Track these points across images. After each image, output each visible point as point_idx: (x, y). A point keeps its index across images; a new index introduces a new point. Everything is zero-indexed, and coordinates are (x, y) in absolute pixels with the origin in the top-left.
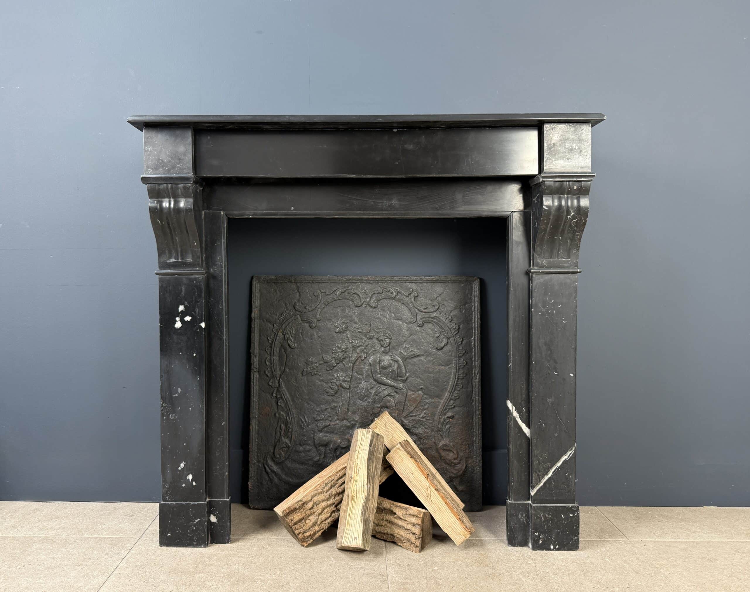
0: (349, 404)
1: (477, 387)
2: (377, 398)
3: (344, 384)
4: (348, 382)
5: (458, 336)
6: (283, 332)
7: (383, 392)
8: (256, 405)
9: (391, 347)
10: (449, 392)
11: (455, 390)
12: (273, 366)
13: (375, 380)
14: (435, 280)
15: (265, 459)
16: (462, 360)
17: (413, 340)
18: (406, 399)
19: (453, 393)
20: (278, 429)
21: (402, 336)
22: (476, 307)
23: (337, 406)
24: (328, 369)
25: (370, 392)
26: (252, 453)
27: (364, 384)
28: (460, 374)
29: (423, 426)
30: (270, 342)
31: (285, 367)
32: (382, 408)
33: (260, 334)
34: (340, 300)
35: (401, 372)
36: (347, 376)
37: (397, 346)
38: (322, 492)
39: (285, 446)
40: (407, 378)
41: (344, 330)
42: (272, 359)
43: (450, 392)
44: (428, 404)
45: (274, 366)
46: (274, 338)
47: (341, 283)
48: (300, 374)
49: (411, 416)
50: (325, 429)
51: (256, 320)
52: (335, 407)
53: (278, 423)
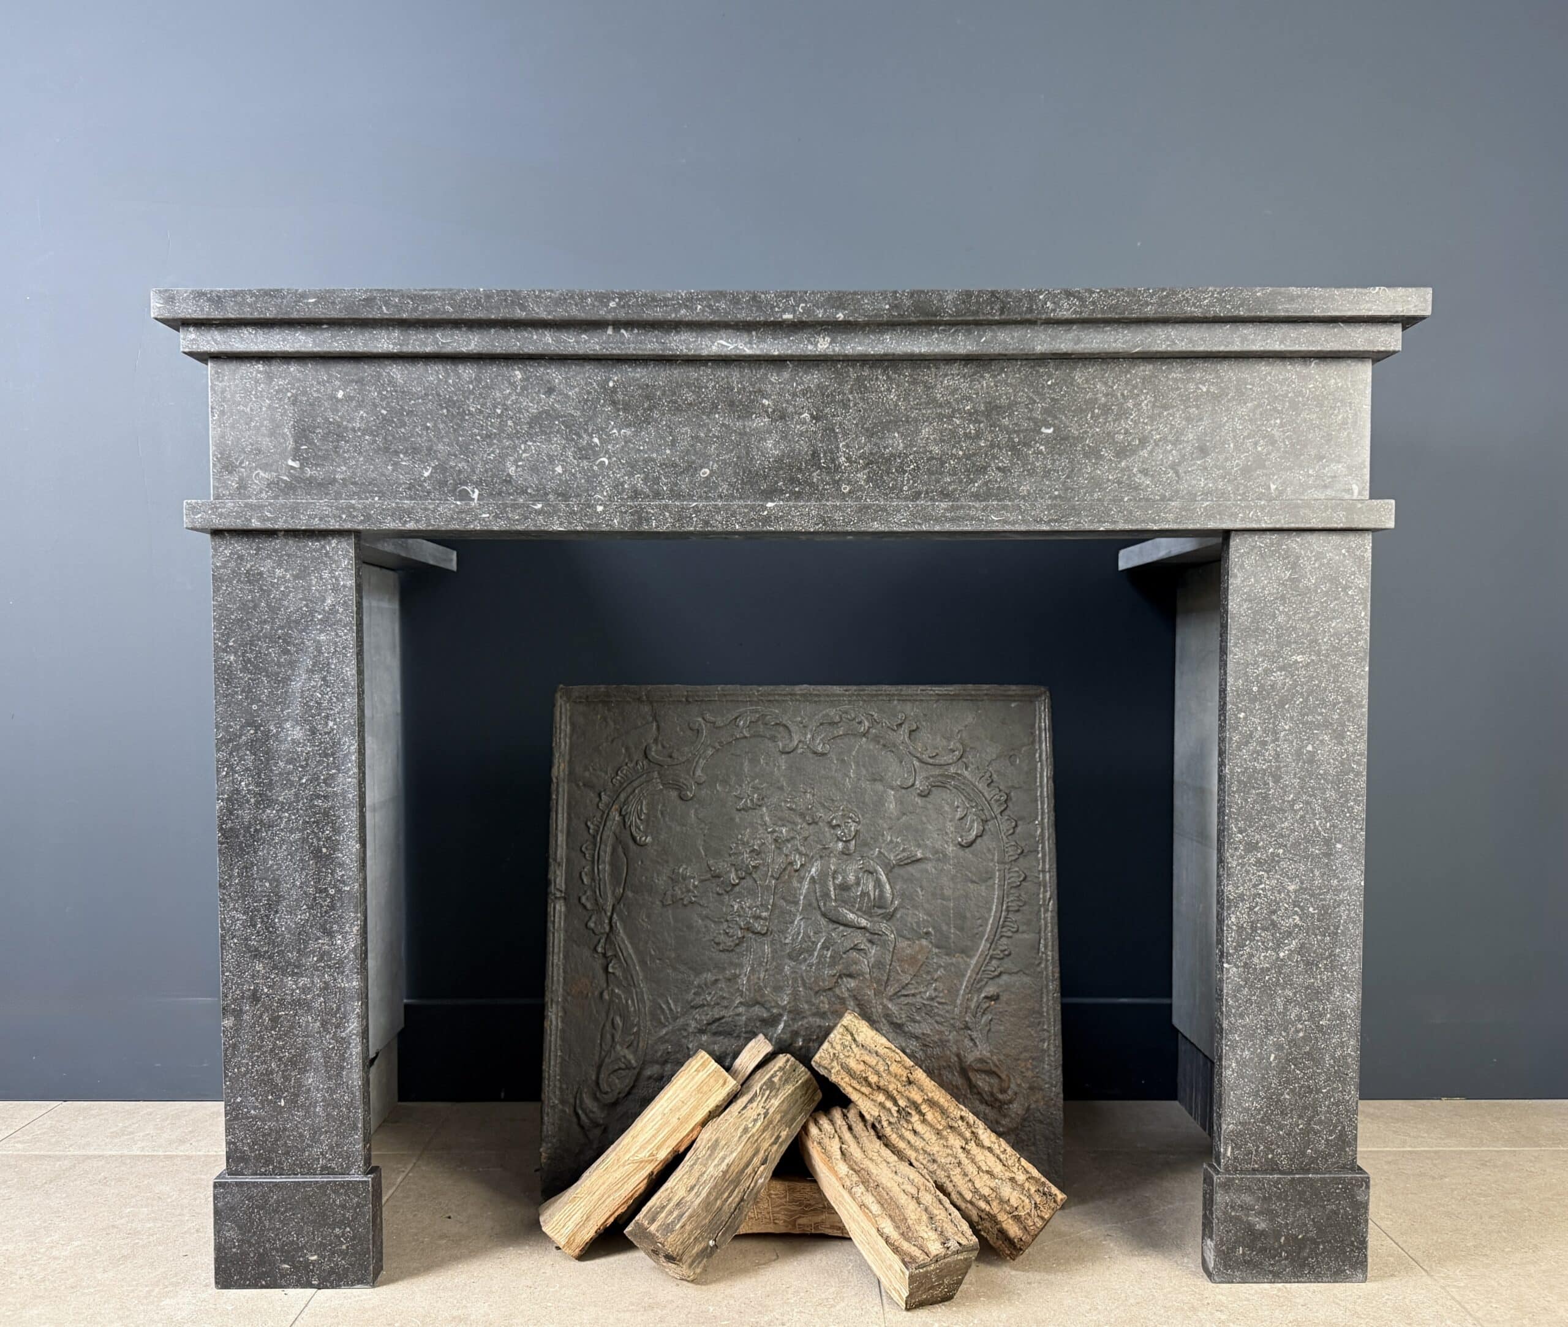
0: (767, 969)
1: (1049, 928)
2: (829, 953)
3: (757, 925)
4: (764, 919)
5: (1007, 817)
6: (621, 809)
7: (843, 941)
8: (558, 974)
9: (859, 841)
10: (987, 940)
11: (1001, 936)
12: (598, 886)
13: (824, 915)
14: (954, 695)
15: (578, 1095)
16: (1015, 869)
17: (908, 827)
18: (893, 957)
19: (997, 942)
20: (608, 1026)
21: (884, 817)
22: (1044, 752)
23: (741, 974)
24: (720, 892)
25: (813, 942)
26: (549, 1082)
27: (799, 925)
28: (1013, 900)
29: (931, 1017)
30: (591, 831)
31: (624, 889)
32: (840, 977)
34: (745, 737)
35: (882, 897)
36: (762, 905)
37: (872, 838)
39: (623, 1066)
40: (896, 910)
41: (756, 804)
42: (596, 869)
43: (990, 941)
44: (941, 969)
45: (600, 884)
46: (600, 823)
47: (749, 701)
48: (658, 903)
49: (906, 996)
50: (714, 1026)
51: (561, 784)
52: (736, 976)
53: (607, 1013)
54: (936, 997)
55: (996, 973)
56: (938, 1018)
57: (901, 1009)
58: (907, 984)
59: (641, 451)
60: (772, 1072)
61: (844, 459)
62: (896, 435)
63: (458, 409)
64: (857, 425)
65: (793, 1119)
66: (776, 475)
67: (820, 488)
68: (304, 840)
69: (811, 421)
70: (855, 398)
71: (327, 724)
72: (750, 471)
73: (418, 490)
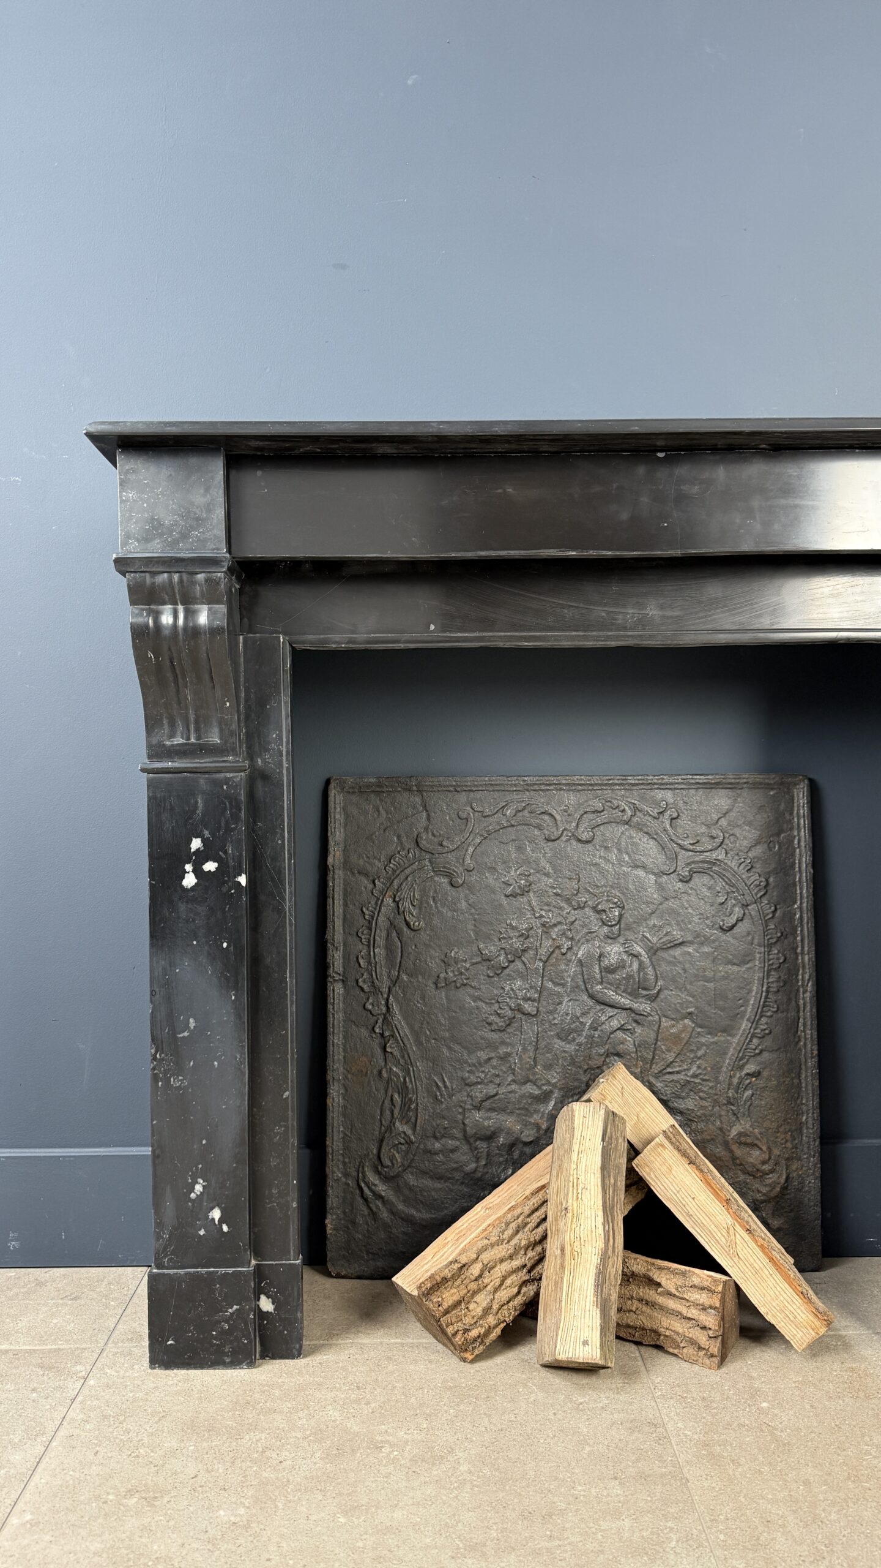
0: (537, 1048)
1: (808, 1008)
2: (597, 1034)
3: (527, 1006)
4: (534, 1000)
5: (766, 902)
6: (395, 897)
7: (610, 1022)
8: (339, 1053)
9: (622, 926)
10: (748, 1020)
11: (761, 1016)
12: (374, 969)
13: (591, 996)
14: (714, 783)
15: (361, 1169)
16: (776, 951)
17: (672, 912)
18: (657, 1036)
19: (758, 1022)
20: (387, 1102)
21: (648, 903)
22: (803, 839)
23: (512, 1053)
24: (491, 975)
25: (581, 1023)
26: (333, 1157)
27: (566, 1006)
28: (772, 982)
29: (695, 1093)
30: (367, 917)
31: (399, 972)
32: (607, 1056)
33: (345, 901)
34: (513, 826)
35: (646, 980)
36: (531, 987)
37: (635, 922)
38: (500, 1242)
39: (402, 1141)
40: (659, 992)
41: (524, 890)
42: (372, 953)
43: (752, 1021)
44: (705, 1048)
45: (376, 967)
46: (376, 909)
47: (515, 791)
48: (431, 985)
49: (670, 1073)
50: (487, 1104)
51: (337, 871)
52: (507, 1055)
53: (386, 1091)
54: (700, 1074)
55: (757, 1051)
56: (701, 1094)
58: (671, 1062)
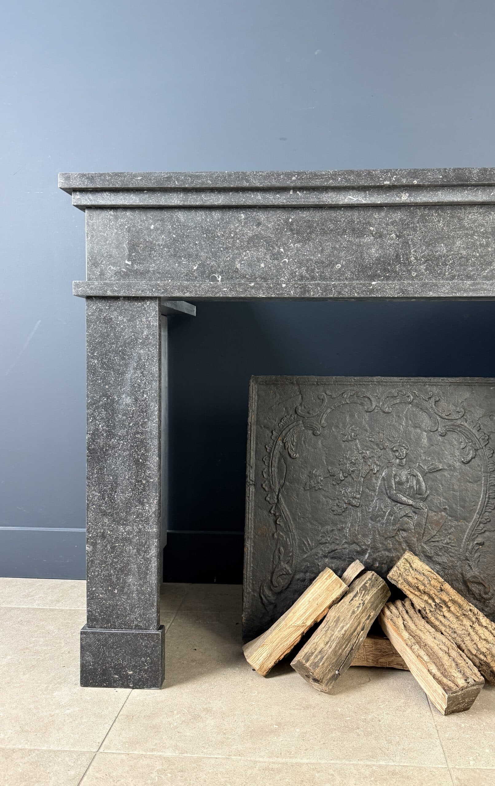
0: (359, 525)
2: (392, 518)
3: (354, 502)
4: (358, 499)
5: (490, 449)
6: (283, 440)
7: (400, 512)
8: (251, 523)
9: (408, 459)
11: (486, 511)
13: (389, 498)
14: (460, 383)
15: (262, 587)
16: (494, 476)
17: (435, 452)
18: (427, 521)
19: (483, 515)
20: (277, 552)
21: (422, 447)
23: (345, 527)
24: (335, 484)
25: (384, 512)
26: (247, 579)
27: (376, 502)
28: (491, 493)
29: (447, 553)
30: (268, 450)
31: (284, 481)
32: (398, 530)
33: (257, 442)
34: (348, 404)
35: (421, 489)
36: (357, 491)
37: (415, 458)
39: (285, 573)
40: (428, 495)
41: (353, 439)
42: (270, 470)
43: (480, 514)
44: (453, 528)
45: (272, 478)
46: (273, 446)
47: (349, 385)
48: (302, 488)
49: (433, 541)
51: (252, 426)
52: (343, 528)
53: (276, 545)
54: (450, 543)
55: (483, 531)
56: (451, 554)
57: (431, 549)
58: (434, 536)
59: (305, 255)
60: (365, 581)
61: (413, 258)
62: (442, 245)
63: (212, 234)
64: (421, 240)
65: (377, 606)
66: (376, 267)
67: (400, 274)
68: (130, 455)
69: (396, 238)
70: (420, 226)
71: (143, 396)
72: (363, 265)
73: (191, 276)
